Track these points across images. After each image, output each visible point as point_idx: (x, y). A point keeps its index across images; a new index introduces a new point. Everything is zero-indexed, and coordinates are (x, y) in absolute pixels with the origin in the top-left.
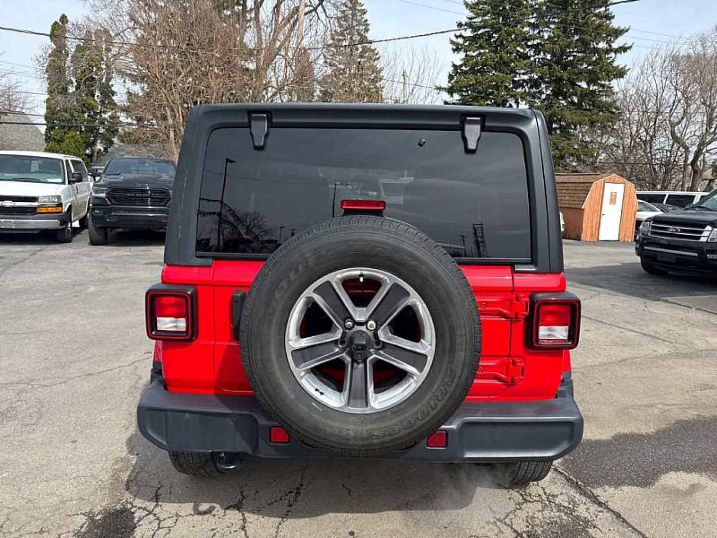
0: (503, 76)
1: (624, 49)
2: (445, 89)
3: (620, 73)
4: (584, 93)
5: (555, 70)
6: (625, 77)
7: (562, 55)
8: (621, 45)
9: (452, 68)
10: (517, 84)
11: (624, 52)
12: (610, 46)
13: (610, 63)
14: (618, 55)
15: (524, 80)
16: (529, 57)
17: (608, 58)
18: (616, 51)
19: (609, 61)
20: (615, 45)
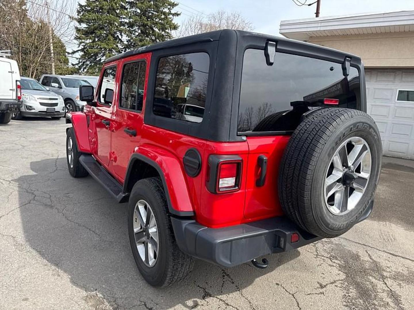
0: (114, 18)
1: (177, 15)
2: (76, 19)
3: (175, 28)
4: (159, 35)
5: (143, 19)
6: (178, 29)
7: (146, 11)
8: (176, 12)
9: (79, 7)
10: (122, 24)
11: (177, 16)
12: (170, 11)
13: (171, 21)
14: (174, 17)
15: (126, 23)
16: (127, 9)
17: (170, 18)
18: (173, 15)
19: (170, 20)
20: (173, 11)
